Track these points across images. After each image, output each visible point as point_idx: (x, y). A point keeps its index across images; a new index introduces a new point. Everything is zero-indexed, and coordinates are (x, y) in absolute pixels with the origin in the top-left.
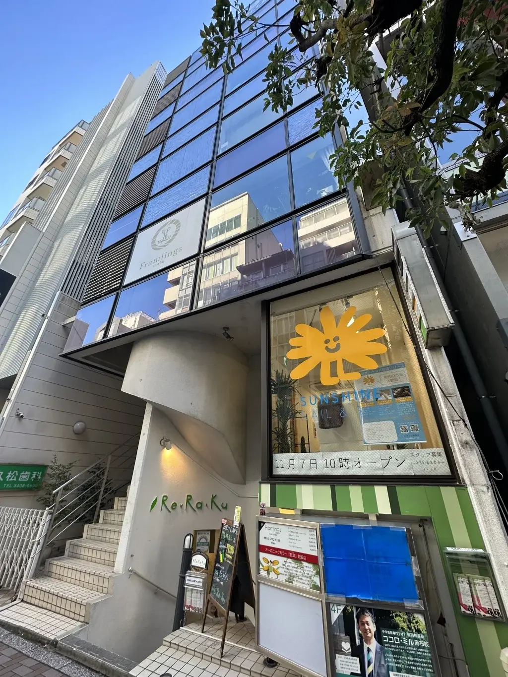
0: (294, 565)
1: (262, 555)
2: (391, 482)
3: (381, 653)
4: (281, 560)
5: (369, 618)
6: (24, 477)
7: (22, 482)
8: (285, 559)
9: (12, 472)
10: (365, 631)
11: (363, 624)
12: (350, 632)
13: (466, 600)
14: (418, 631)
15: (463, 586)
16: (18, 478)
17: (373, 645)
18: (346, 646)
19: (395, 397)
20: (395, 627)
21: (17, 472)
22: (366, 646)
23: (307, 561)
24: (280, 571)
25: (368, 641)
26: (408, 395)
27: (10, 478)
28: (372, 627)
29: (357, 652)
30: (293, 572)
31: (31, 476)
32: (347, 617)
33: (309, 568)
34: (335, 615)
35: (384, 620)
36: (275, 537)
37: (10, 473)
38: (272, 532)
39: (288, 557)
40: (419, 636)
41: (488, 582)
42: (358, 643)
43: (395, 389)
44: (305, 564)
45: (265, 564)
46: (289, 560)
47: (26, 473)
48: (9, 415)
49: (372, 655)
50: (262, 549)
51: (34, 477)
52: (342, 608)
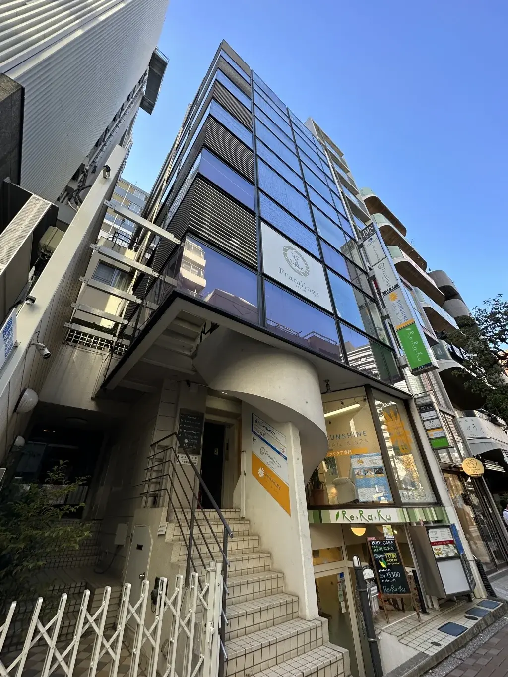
0: (446, 547)
1: (433, 547)
8: (442, 546)
19: (376, 473)
24: (443, 552)
30: (447, 550)
36: (435, 536)
38: (434, 533)
44: (450, 545)
45: (436, 552)
50: (432, 544)
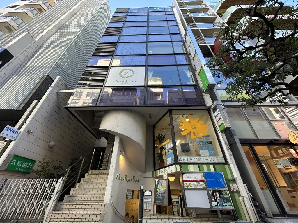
0: (196, 183)
1: (185, 183)
2: (214, 164)
3: (221, 200)
4: (192, 183)
5: (217, 193)
6: (25, 165)
7: (23, 168)
8: (193, 182)
9: (20, 161)
10: (217, 196)
11: (216, 194)
12: (214, 196)
13: (232, 189)
14: (227, 194)
15: (231, 186)
16: (22, 165)
17: (219, 198)
18: (213, 200)
19: (208, 144)
20: (223, 194)
21: (22, 162)
22: (217, 199)
23: (201, 181)
24: (192, 186)
25: (218, 198)
26: (211, 144)
27: (18, 165)
28: (218, 195)
29: (216, 200)
30: (196, 185)
31: (28, 165)
32: (213, 193)
33: (202, 183)
34: (210, 193)
35: (220, 193)
36: (189, 177)
37: (19, 162)
38: (188, 176)
39: (194, 181)
40: (227, 195)
41: (236, 184)
42: (216, 198)
43: (208, 142)
44: (200, 182)
45: (186, 185)
46: (195, 182)
47: (26, 163)
48: (24, 131)
49: (219, 201)
50: (185, 181)
51: (29, 166)
52: (211, 191)
